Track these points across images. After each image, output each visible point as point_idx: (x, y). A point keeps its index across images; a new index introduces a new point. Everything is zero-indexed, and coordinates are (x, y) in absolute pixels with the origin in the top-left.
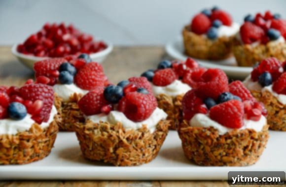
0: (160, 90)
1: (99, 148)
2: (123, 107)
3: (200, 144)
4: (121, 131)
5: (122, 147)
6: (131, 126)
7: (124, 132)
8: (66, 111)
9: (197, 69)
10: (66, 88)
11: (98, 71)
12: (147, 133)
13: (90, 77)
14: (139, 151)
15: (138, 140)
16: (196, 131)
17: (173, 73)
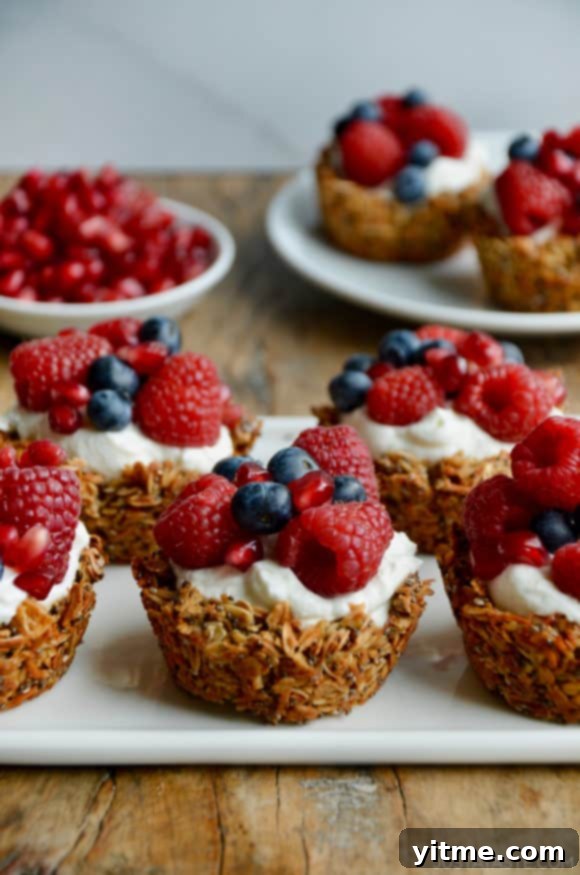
0: (388, 438)
1: (220, 675)
2: (293, 554)
3: (522, 661)
4: (286, 631)
5: (291, 674)
6: (315, 610)
7: (296, 631)
8: (112, 512)
9: (498, 368)
10: (110, 443)
11: (205, 384)
12: (364, 631)
13: (181, 407)
14: (342, 681)
15: (339, 655)
16: (513, 625)
17: (429, 385)
